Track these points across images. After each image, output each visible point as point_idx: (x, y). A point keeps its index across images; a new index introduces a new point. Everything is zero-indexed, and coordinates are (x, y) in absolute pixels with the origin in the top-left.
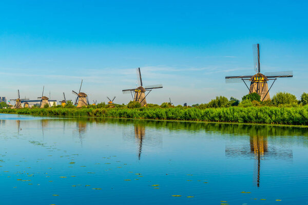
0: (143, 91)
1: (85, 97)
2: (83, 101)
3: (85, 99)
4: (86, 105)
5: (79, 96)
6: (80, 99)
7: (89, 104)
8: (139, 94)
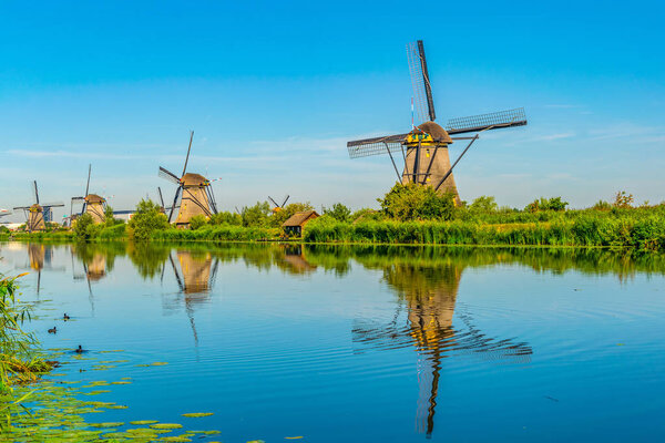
0: (440, 143)
1: (201, 186)
2: (197, 202)
3: (201, 195)
4: (207, 213)
5: (183, 186)
6: (186, 195)
7: (216, 212)
8: (425, 156)
